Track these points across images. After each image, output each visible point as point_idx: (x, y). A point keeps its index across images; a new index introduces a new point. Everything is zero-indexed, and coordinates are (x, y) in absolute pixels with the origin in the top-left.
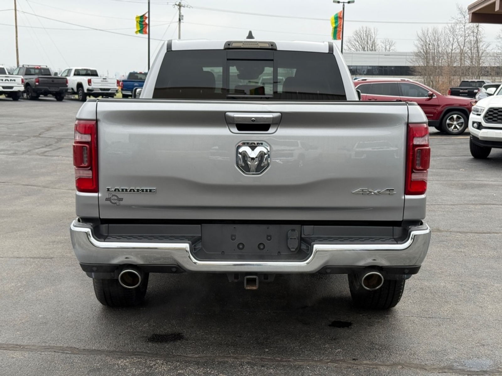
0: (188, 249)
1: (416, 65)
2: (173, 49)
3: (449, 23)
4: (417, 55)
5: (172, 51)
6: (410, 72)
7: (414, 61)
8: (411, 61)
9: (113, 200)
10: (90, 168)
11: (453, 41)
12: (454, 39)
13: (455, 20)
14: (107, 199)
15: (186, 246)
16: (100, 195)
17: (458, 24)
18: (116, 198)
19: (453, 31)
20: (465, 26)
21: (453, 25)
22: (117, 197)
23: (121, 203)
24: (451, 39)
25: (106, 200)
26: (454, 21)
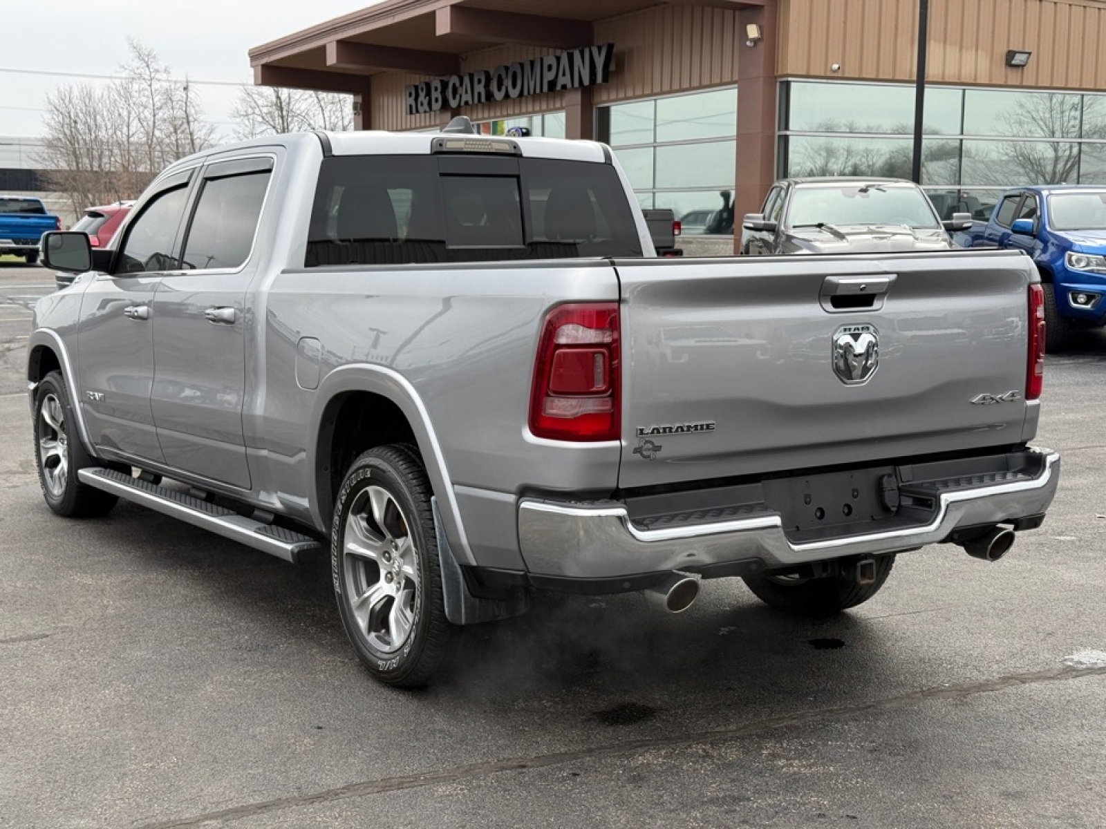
0: (780, 526)
1: (49, 168)
3: (116, 78)
4: (50, 144)
6: (38, 183)
7: (44, 159)
8: (39, 159)
9: (645, 450)
10: (609, 393)
11: (129, 117)
12: (129, 113)
13: (127, 72)
14: (637, 450)
15: (777, 520)
16: (624, 443)
17: (135, 81)
18: (650, 446)
19: (126, 95)
20: (150, 86)
21: (123, 81)
22: (652, 443)
23: (659, 454)
24: (125, 113)
25: (634, 452)
26: (125, 74)
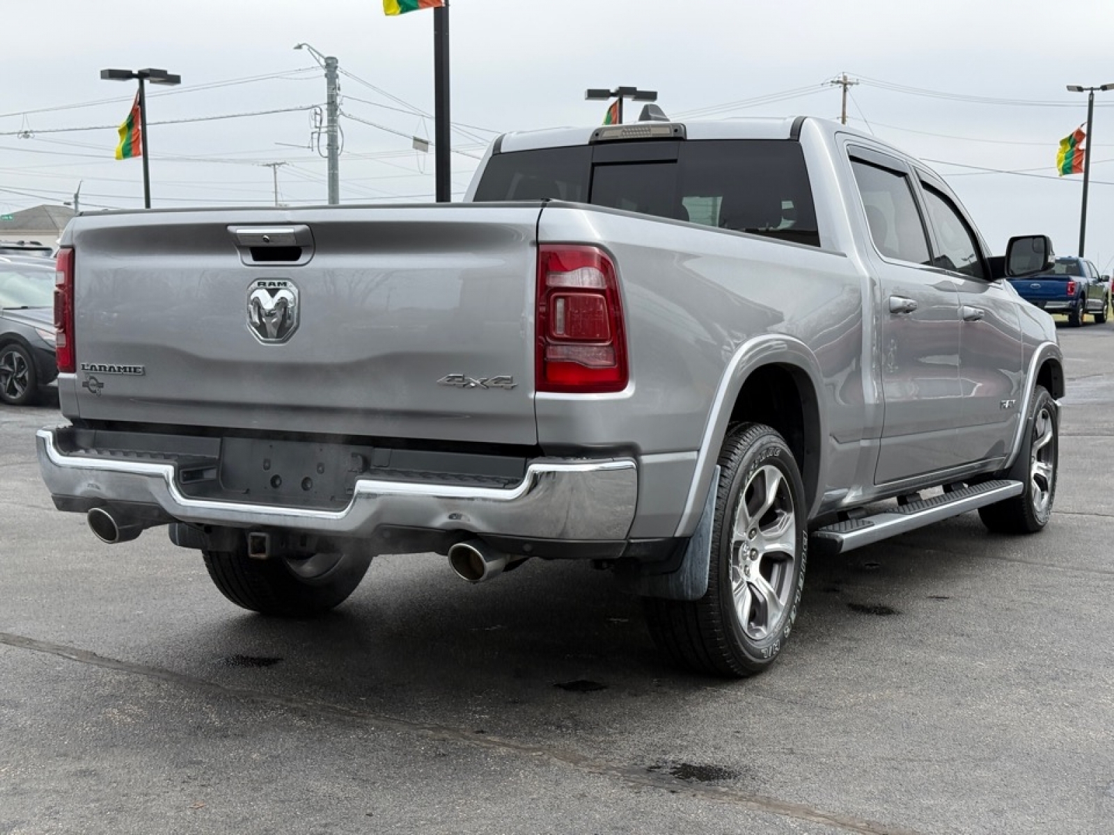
0: (171, 475)
2: (503, 150)
5: (501, 153)
9: (91, 385)
10: (63, 329)
14: (85, 384)
15: (168, 470)
16: (77, 377)
18: (95, 382)
22: (96, 380)
23: (102, 391)
25: (83, 386)
